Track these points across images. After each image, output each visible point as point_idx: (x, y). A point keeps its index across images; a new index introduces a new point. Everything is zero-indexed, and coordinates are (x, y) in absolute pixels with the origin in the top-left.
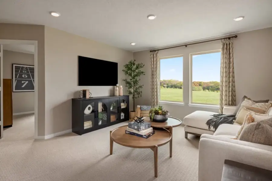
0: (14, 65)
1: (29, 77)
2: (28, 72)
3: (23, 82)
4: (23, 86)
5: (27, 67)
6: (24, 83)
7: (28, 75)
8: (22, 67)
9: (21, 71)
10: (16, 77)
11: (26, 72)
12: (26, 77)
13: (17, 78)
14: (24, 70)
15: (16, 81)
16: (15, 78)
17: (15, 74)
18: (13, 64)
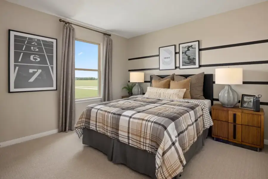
0: (12, 34)
1: (43, 61)
2: (41, 50)
3: (31, 71)
4: (32, 80)
5: (39, 40)
6: (34, 73)
7: (42, 57)
8: (30, 39)
9: (28, 48)
10: (16, 60)
11: (37, 50)
12: (39, 60)
13: (20, 62)
14: (34, 46)
15: (17, 68)
16: (15, 62)
17: (15, 52)
18: (9, 30)
